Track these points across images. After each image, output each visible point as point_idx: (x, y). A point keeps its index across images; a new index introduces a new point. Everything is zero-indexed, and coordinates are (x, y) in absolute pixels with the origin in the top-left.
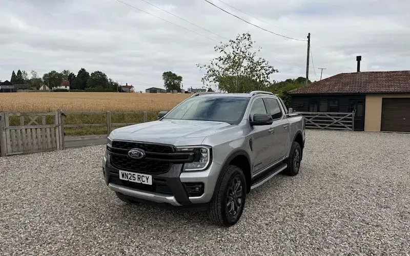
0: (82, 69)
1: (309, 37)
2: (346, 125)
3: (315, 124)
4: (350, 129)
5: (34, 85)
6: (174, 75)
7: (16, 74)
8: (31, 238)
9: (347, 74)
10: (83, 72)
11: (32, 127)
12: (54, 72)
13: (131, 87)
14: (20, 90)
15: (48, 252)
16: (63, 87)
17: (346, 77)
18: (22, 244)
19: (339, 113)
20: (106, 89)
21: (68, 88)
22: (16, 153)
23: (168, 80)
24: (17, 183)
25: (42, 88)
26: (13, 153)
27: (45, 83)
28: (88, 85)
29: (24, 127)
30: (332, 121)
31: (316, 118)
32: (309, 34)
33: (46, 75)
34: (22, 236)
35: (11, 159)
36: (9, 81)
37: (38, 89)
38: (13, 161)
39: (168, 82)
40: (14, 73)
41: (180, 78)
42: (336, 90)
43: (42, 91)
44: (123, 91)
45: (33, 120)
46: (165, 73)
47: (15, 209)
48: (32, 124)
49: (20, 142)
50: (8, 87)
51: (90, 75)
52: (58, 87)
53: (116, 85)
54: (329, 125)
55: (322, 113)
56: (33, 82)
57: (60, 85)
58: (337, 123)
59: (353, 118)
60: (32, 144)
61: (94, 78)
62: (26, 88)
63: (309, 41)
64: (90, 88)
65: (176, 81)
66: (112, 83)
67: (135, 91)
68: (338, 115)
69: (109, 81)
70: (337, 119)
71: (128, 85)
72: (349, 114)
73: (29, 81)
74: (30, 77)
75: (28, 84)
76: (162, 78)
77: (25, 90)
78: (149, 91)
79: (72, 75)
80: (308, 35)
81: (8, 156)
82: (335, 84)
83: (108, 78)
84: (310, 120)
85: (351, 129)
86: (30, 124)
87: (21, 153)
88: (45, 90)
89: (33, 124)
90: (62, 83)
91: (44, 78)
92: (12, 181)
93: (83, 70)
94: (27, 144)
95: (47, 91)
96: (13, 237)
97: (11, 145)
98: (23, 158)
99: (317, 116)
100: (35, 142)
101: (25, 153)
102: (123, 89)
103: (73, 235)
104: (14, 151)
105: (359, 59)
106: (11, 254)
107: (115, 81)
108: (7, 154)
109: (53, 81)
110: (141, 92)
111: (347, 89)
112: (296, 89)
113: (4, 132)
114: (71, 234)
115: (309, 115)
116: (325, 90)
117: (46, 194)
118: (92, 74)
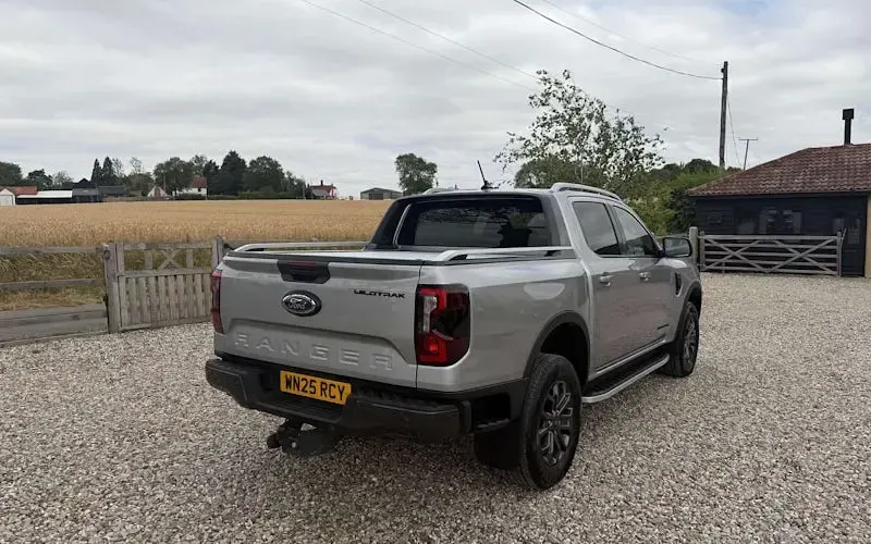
0: (231, 153)
1: (724, 70)
2: (820, 265)
3: (750, 262)
4: (830, 272)
5: (136, 187)
6: (421, 160)
7: (102, 166)
8: (229, 505)
9: (820, 149)
10: (233, 160)
11: (167, 272)
12: (177, 159)
13: (331, 188)
14: (110, 198)
15: (272, 534)
16: (194, 191)
17: (819, 155)
18: (214, 517)
19: (805, 238)
20: (281, 193)
21: (204, 192)
22: (138, 327)
23: (406, 172)
24: (159, 388)
25: (152, 193)
26: (135, 327)
27: (159, 183)
28: (245, 186)
29: (152, 273)
30: (787, 255)
31: (751, 249)
32: (726, 63)
33: (160, 166)
34: (209, 500)
35: (131, 338)
36: (89, 179)
37: (144, 195)
38: (137, 342)
39: (408, 176)
40: (97, 164)
41: (432, 168)
42: (797, 185)
43: (153, 199)
44: (315, 198)
45: (170, 259)
46: (400, 158)
47: (175, 443)
48: (167, 267)
49: (146, 303)
50: (86, 192)
51: (248, 165)
52: (185, 191)
53: (301, 183)
54: (782, 263)
55: (767, 238)
56: (134, 181)
57: (187, 187)
58: (800, 260)
59: (838, 248)
60: (168, 306)
61: (254, 171)
62: (121, 195)
63: (725, 80)
64: (248, 192)
65: (424, 174)
66: (292, 180)
67: (340, 196)
68: (802, 242)
69: (286, 176)
70: (801, 250)
71: (324, 184)
72: (831, 239)
73: (126, 180)
74: (127, 171)
75: (124, 185)
76: (395, 166)
77: (119, 198)
78: (367, 195)
79: (211, 164)
80: (722, 67)
81: (123, 332)
82: (795, 174)
83: (284, 171)
84: (737, 253)
85: (834, 273)
86: (163, 266)
87: (147, 325)
88: (157, 198)
89: (170, 266)
90: (192, 183)
91: (156, 173)
92: (148, 383)
93: (233, 154)
94: (159, 307)
95: (163, 199)
96: (190, 501)
97: (129, 311)
98: (152, 338)
99: (752, 245)
100: (173, 303)
101: (156, 326)
102: (315, 192)
103: (310, 500)
104: (134, 321)
105: (848, 115)
106: (200, 538)
107: (298, 177)
108: (121, 329)
109: (175, 178)
110: (351, 198)
111: (823, 184)
112: (705, 186)
113: (115, 285)
114: (307, 498)
115: (735, 241)
116: (771, 186)
117: (226, 413)
118: (252, 162)
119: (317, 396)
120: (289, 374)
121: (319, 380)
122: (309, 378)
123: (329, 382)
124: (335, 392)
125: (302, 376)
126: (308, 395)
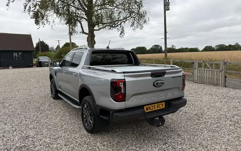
11: (207, 69)
26: (197, 82)
97: (197, 77)
104: (198, 80)
119: (156, 109)
120: (147, 106)
121: (156, 104)
122: (153, 105)
123: (159, 104)
124: (161, 106)
125: (151, 105)
126: (153, 110)
